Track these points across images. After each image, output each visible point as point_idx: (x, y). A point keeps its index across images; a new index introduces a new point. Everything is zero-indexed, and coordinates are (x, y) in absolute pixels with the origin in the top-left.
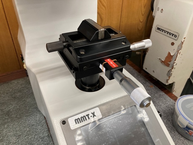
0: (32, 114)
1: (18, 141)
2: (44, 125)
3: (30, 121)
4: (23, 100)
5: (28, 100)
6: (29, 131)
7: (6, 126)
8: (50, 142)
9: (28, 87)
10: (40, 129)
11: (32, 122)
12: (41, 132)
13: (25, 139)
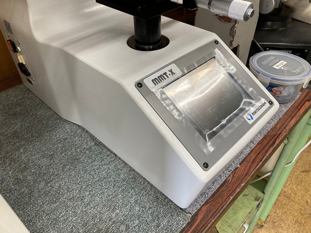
0: (55, 127)
1: (54, 161)
2: (83, 135)
3: (58, 136)
4: (31, 114)
5: (40, 113)
6: (64, 146)
7: (21, 150)
8: (102, 149)
9: (29, 97)
10: (79, 141)
11: (61, 136)
12: (83, 143)
13: (63, 157)
